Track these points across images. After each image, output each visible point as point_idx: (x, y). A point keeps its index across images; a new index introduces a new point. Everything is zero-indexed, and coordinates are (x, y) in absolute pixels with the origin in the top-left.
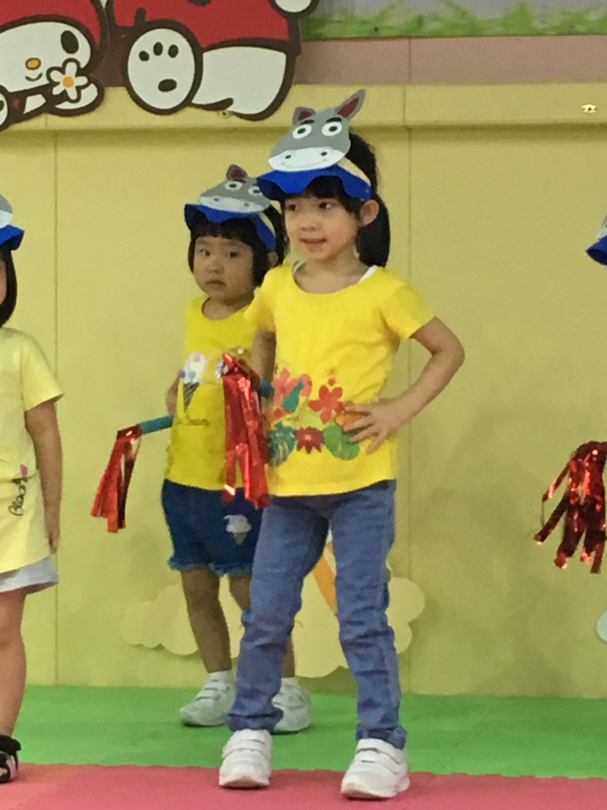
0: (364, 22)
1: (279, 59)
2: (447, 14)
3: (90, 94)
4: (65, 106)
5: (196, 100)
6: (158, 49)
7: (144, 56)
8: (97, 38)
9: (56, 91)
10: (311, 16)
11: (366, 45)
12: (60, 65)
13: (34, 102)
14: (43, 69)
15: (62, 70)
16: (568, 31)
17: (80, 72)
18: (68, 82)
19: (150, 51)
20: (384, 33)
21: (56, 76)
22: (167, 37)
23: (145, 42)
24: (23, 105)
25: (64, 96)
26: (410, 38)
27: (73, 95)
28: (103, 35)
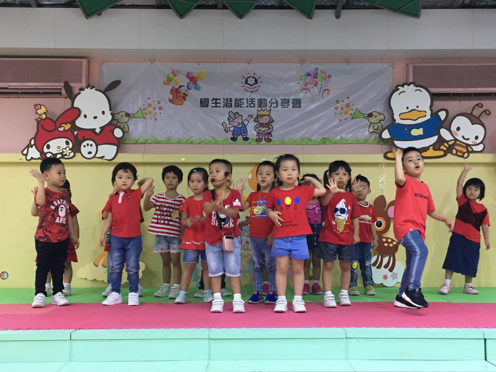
0: (135, 140)
1: (115, 147)
2: (153, 139)
3: (72, 154)
4: (66, 157)
5: (96, 156)
6: (88, 145)
7: (84, 146)
8: (74, 143)
9: (64, 154)
10: (123, 138)
11: (135, 145)
14: (61, 149)
15: (66, 149)
16: (179, 143)
17: (70, 150)
18: (67, 152)
19: (86, 145)
20: (138, 143)
21: (64, 150)
22: (90, 142)
23: (85, 143)
25: (66, 155)
26: (145, 144)
27: (68, 154)
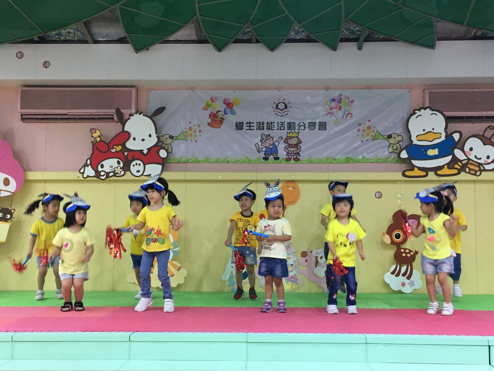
0: (177, 160)
1: (160, 167)
2: (194, 159)
3: (123, 173)
4: (118, 175)
9: (116, 172)
11: (177, 164)
12: (117, 167)
13: (111, 174)
14: (113, 168)
16: (216, 162)
17: (121, 168)
18: (118, 170)
19: (135, 165)
20: (181, 162)
21: (116, 169)
22: (139, 162)
24: (109, 175)
25: (117, 173)
26: (186, 163)
27: (119, 173)
28: (125, 162)
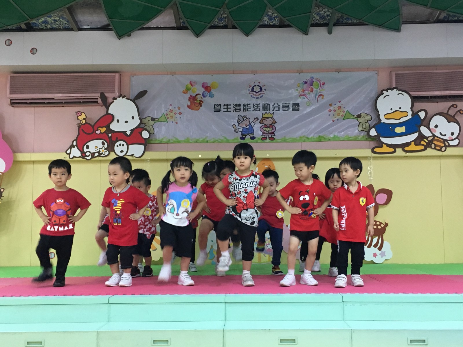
0: (159, 140)
1: (143, 147)
2: (174, 139)
3: (107, 153)
4: (102, 155)
5: (127, 154)
6: (120, 145)
7: (117, 146)
8: (109, 143)
10: (149, 139)
11: (159, 145)
12: (101, 148)
13: (96, 155)
14: (98, 148)
16: (196, 142)
17: (105, 149)
18: (103, 151)
20: (162, 142)
21: (101, 150)
22: (122, 143)
24: (94, 155)
25: (102, 153)
26: (167, 143)
27: (104, 153)
28: (110, 143)
